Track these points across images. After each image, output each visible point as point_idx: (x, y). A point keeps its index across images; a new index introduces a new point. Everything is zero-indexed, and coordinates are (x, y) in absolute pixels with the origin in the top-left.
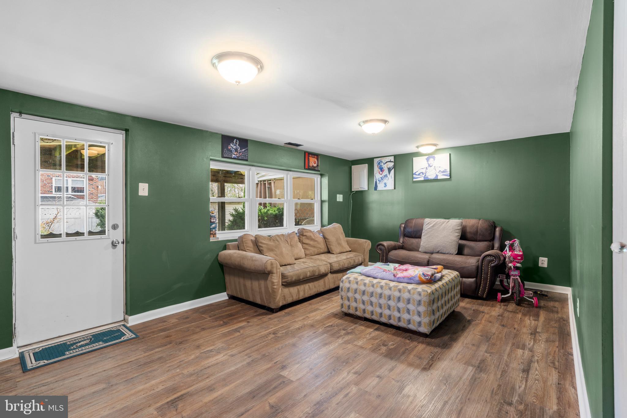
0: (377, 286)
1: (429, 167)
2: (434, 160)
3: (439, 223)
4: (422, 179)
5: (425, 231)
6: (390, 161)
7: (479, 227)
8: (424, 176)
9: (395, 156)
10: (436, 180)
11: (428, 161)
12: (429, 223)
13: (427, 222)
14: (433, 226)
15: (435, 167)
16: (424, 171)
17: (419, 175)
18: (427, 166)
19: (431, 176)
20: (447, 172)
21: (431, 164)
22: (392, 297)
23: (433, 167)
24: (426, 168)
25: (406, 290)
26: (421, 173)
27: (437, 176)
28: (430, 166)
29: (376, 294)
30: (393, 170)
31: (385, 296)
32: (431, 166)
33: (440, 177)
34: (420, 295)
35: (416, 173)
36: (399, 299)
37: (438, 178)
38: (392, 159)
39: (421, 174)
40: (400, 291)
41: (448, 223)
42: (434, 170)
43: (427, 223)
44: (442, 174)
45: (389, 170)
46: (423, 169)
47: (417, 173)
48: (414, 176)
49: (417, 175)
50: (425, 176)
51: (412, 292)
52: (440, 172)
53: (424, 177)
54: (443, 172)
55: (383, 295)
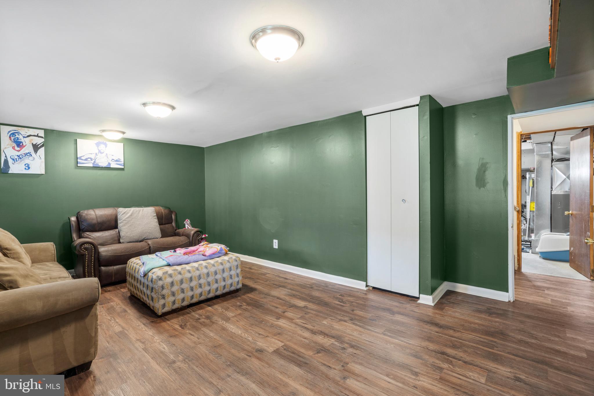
0: (202, 268)
1: (100, 154)
2: (106, 146)
3: (137, 211)
4: (91, 165)
5: (123, 221)
6: (36, 135)
7: (163, 213)
8: (93, 162)
9: (47, 132)
10: (108, 168)
11: (98, 147)
12: (125, 213)
13: (122, 211)
14: (131, 215)
15: (107, 154)
16: (93, 156)
17: (86, 160)
18: (97, 152)
19: (103, 163)
20: (121, 161)
21: (102, 151)
22: (218, 271)
23: (104, 155)
24: (96, 154)
25: (226, 262)
26: (89, 158)
27: (109, 164)
28: (100, 152)
29: (203, 275)
30: (43, 148)
31: (212, 273)
32: (103, 153)
33: (113, 165)
34: (236, 261)
35: (81, 157)
36: (223, 271)
37: (111, 167)
38: (42, 133)
39: (89, 160)
40: (222, 264)
41: (144, 211)
42: (106, 157)
43: (123, 213)
44: (115, 163)
45: (36, 148)
46: (91, 154)
47: (83, 158)
48: (79, 160)
49: (82, 160)
50: (95, 162)
51: (230, 261)
52: (113, 161)
53: (93, 164)
54: (117, 161)
55: (210, 273)
